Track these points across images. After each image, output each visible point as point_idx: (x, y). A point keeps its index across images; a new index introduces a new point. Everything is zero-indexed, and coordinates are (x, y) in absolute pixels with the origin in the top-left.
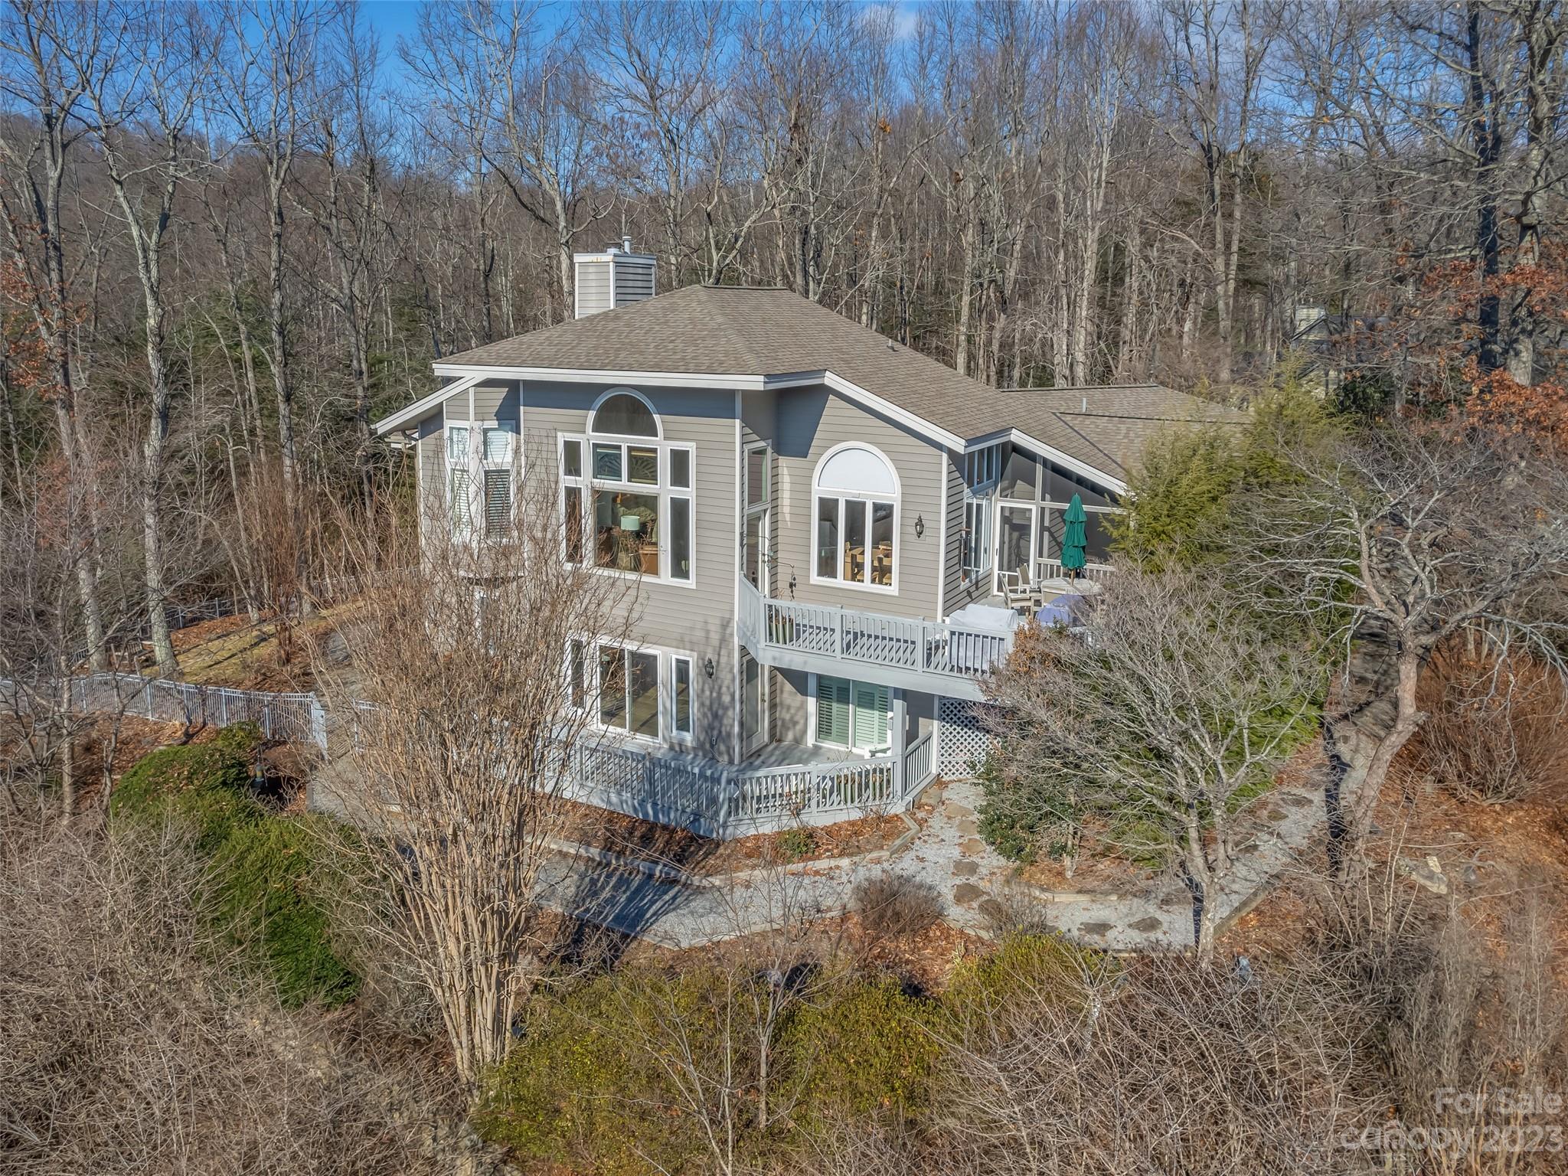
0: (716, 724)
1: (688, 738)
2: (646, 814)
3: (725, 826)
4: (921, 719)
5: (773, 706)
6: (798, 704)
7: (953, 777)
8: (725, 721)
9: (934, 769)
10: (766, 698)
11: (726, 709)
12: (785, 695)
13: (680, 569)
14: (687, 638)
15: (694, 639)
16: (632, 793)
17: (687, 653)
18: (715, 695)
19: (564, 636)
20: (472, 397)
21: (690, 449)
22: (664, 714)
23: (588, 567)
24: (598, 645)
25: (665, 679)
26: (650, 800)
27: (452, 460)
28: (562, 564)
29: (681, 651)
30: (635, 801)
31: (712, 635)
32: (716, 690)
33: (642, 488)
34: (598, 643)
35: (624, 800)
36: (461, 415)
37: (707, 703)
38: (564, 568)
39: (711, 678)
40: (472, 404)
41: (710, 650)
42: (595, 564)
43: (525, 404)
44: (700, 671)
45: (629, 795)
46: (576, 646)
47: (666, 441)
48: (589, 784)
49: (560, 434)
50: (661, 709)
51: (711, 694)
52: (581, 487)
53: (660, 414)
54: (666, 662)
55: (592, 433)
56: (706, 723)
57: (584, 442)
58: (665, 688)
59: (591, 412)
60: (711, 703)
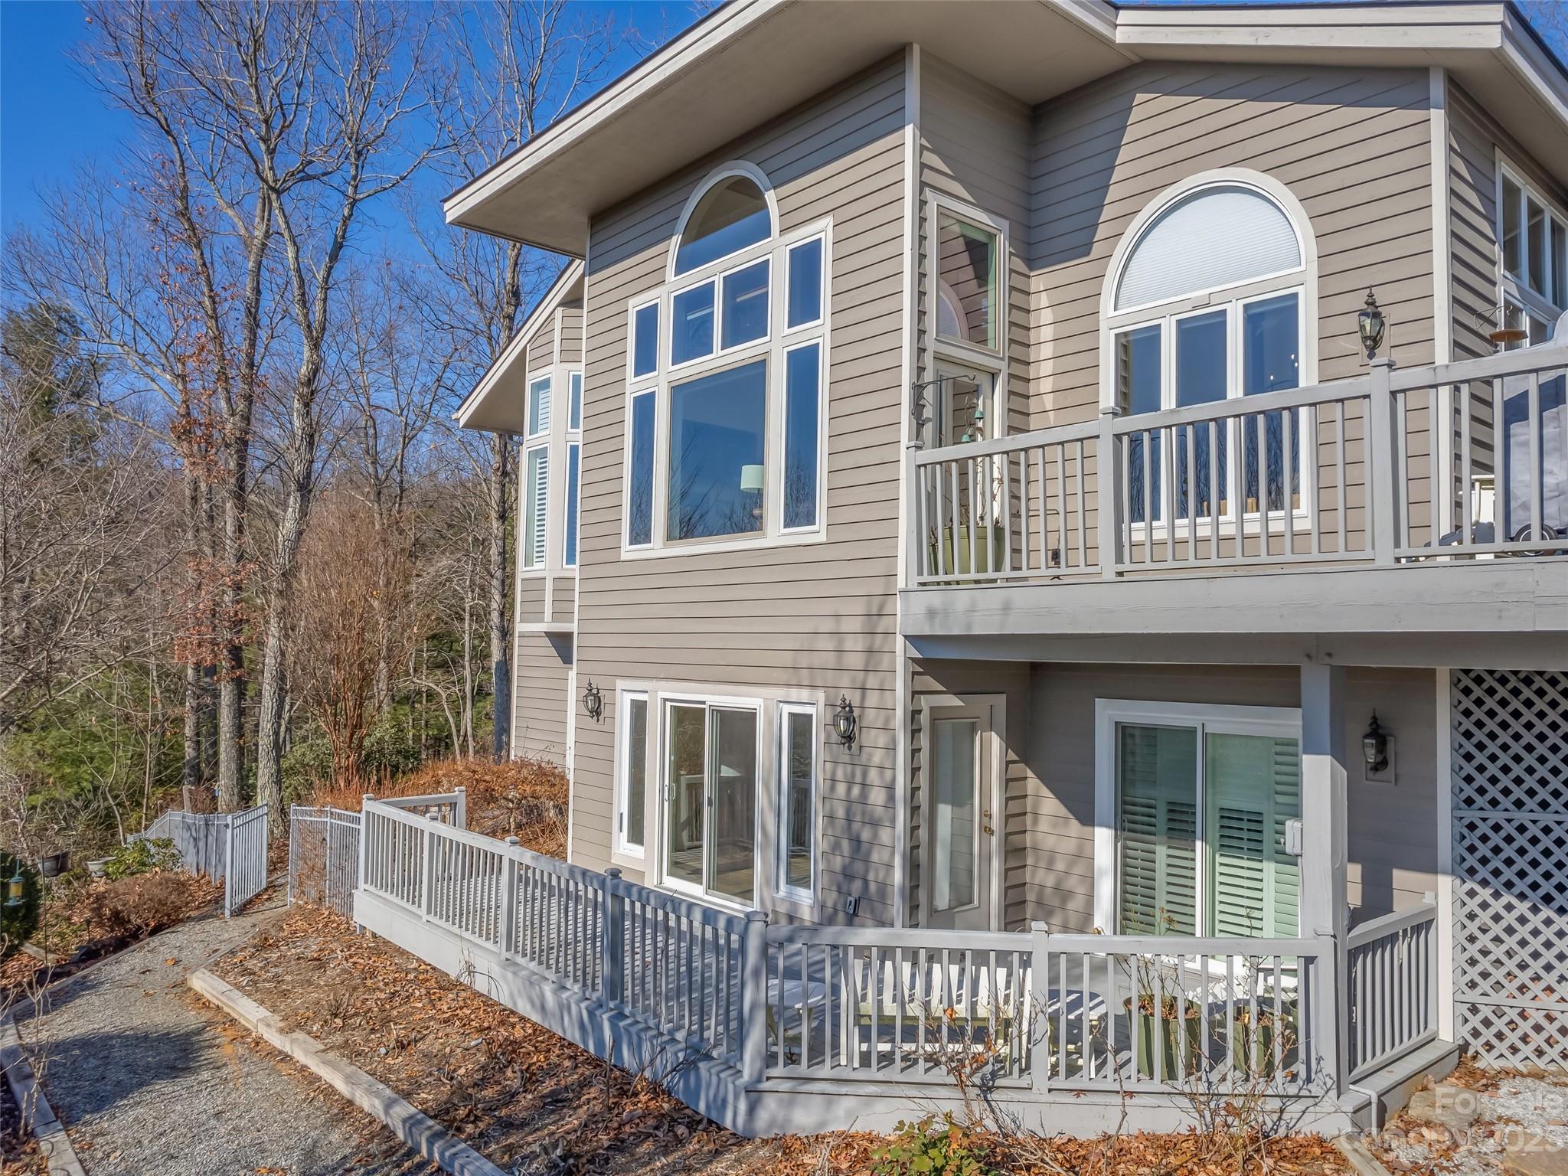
0: (859, 866)
1: (805, 897)
2: (600, 1043)
3: (754, 1094)
4: (1397, 874)
5: (1015, 852)
6: (1068, 846)
7: (1514, 1062)
8: (875, 857)
9: (1447, 1030)
10: (996, 824)
11: (875, 824)
12: (1044, 825)
13: (799, 510)
14: (804, 660)
15: (817, 660)
16: (584, 985)
17: (804, 694)
18: (856, 791)
19: (618, 691)
20: (558, 325)
21: (822, 235)
22: (764, 849)
23: (658, 547)
24: (668, 704)
25: (766, 764)
26: (612, 1005)
27: (530, 437)
28: (623, 550)
29: (794, 694)
30: (583, 1005)
31: (850, 643)
32: (858, 779)
33: (744, 352)
34: (666, 700)
35: (565, 1002)
36: (545, 360)
37: (841, 813)
38: (624, 556)
39: (850, 748)
40: (557, 336)
41: (845, 680)
42: (670, 537)
43: (591, 271)
44: (828, 736)
45: (576, 988)
46: (639, 710)
47: (783, 238)
48: (519, 959)
49: (632, 302)
50: (758, 836)
51: (849, 790)
52: (656, 389)
53: (774, 188)
54: (769, 723)
55: (674, 279)
56: (838, 862)
57: (663, 300)
58: (766, 786)
59: (674, 238)
60: (848, 811)
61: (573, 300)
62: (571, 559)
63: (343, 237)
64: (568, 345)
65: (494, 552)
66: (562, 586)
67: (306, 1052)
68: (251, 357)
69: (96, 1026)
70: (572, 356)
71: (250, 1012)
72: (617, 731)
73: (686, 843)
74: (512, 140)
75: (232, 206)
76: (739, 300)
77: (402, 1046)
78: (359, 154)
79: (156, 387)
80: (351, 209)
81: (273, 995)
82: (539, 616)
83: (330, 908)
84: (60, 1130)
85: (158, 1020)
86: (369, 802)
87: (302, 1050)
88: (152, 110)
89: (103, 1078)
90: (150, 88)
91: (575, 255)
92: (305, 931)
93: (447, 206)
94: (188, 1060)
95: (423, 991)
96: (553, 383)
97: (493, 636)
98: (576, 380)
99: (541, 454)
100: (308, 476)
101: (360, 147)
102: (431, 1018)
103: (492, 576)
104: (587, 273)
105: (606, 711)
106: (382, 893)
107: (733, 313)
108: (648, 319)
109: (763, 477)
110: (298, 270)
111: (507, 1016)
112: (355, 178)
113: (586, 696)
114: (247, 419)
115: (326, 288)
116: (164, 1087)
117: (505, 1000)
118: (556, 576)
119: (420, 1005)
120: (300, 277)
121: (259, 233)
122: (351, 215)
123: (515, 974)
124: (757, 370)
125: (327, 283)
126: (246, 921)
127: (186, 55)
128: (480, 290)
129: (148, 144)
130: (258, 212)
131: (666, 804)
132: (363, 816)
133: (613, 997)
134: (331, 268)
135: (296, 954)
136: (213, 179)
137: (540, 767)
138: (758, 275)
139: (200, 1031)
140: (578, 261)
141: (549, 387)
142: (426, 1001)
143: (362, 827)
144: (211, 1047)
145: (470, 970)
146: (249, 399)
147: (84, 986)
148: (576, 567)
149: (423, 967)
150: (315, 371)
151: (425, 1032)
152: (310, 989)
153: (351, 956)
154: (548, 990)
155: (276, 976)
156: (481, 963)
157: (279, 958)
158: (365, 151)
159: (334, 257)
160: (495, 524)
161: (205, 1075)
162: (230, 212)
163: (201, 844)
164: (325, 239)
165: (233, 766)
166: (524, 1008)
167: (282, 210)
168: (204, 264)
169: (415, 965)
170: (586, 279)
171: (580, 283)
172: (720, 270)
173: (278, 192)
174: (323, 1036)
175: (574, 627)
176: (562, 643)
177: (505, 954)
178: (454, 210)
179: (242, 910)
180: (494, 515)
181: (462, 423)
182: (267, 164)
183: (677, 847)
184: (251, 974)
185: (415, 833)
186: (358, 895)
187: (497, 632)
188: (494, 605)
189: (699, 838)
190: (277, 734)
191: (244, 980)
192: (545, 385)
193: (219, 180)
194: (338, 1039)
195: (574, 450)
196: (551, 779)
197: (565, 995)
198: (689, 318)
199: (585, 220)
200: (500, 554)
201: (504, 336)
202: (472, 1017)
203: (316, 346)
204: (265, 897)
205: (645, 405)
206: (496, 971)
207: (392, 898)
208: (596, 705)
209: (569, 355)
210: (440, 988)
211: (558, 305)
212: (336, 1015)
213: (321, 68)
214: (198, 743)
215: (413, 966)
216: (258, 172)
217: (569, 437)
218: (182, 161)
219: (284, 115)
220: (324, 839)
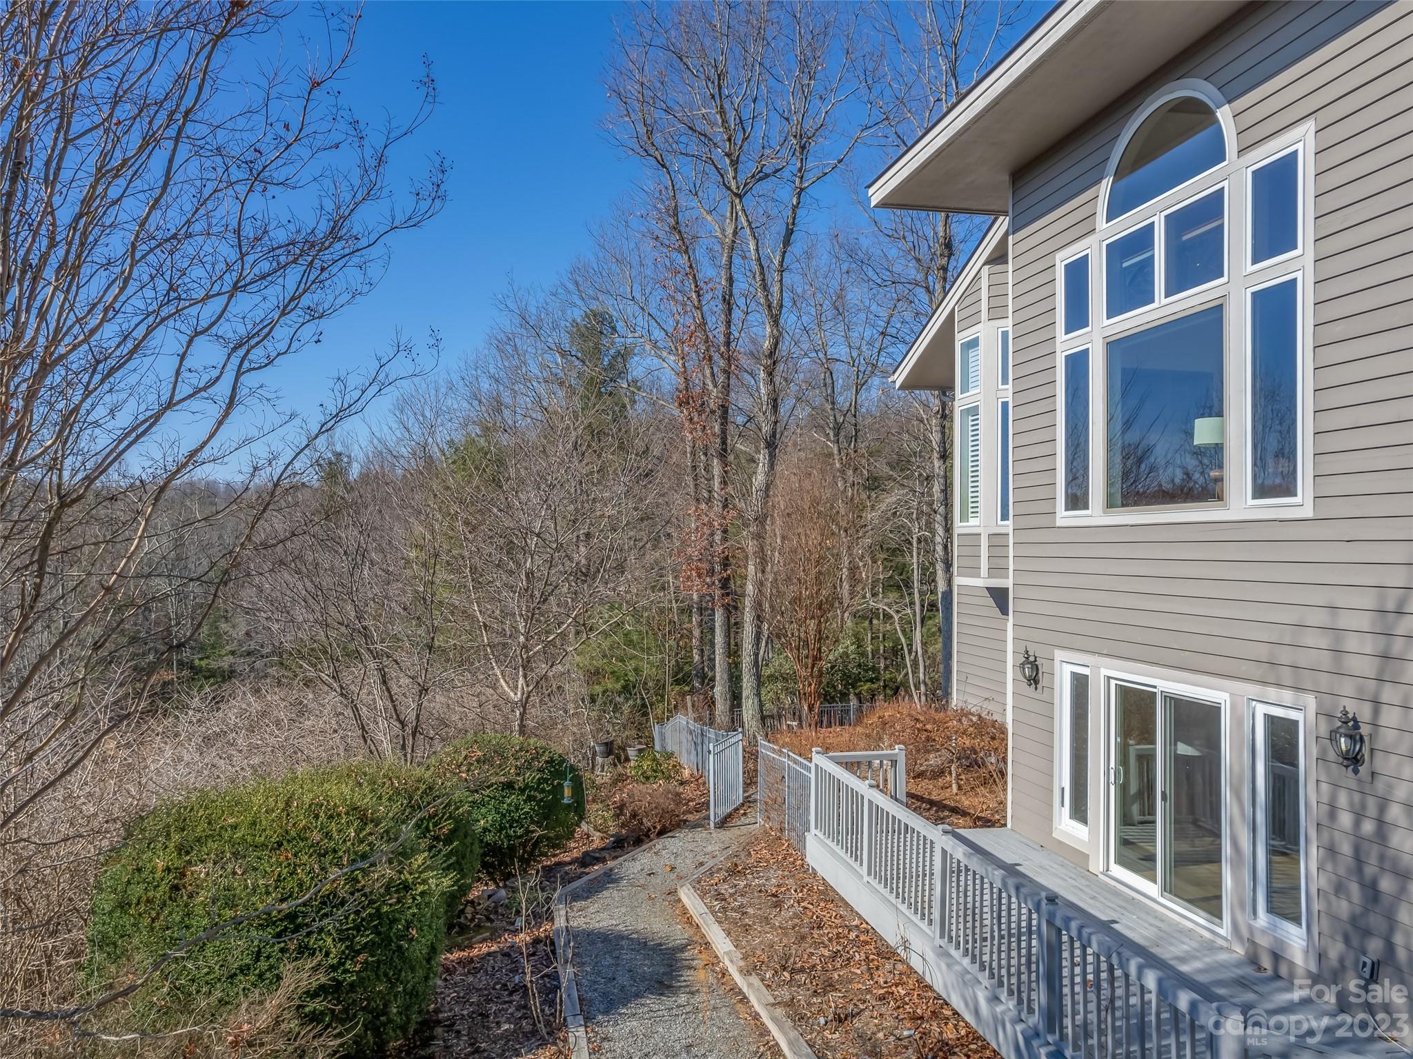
0: (1377, 920)
1: (1295, 938)
14: (1285, 656)
15: (1304, 659)
16: (1020, 1002)
17: (1287, 696)
18: (1368, 827)
19: (1057, 662)
20: (984, 283)
21: (1300, 146)
22: (1237, 863)
23: (1096, 514)
24: (1113, 682)
25: (1236, 768)
26: (1050, 1039)
27: (961, 396)
28: (1058, 515)
29: (1272, 693)
30: (1019, 1028)
31: (1351, 643)
32: (1372, 810)
33: (1194, 298)
34: (1109, 678)
35: (999, 1016)
36: (974, 319)
37: (1346, 848)
38: (1059, 523)
39: (1356, 772)
40: (984, 294)
41: (1347, 687)
42: (1110, 504)
43: (1015, 228)
44: (1323, 751)
45: (1012, 1004)
46: (1080, 685)
47: (1242, 159)
48: (953, 952)
49: (1059, 256)
50: (1227, 849)
51: (1357, 824)
52: (1089, 346)
53: (1229, 102)
54: (1238, 722)
55: (1105, 226)
56: (1343, 908)
57: (1095, 250)
58: (1237, 793)
59: (1104, 182)
60: (1357, 850)
61: (999, 257)
62: (1005, 517)
63: (793, 224)
64: (994, 302)
65: (936, 488)
66: (998, 541)
67: (759, 1000)
68: (728, 335)
69: (614, 922)
70: (999, 312)
71: (721, 942)
72: (1056, 702)
73: (1137, 817)
74: (938, 100)
75: (710, 212)
76: (1185, 238)
77: (840, 1020)
78: (803, 148)
79: (666, 365)
80: (799, 198)
81: (738, 928)
82: (974, 571)
83: (789, 840)
84: (581, 1025)
85: (656, 927)
86: (817, 756)
87: (758, 998)
88: (652, 151)
89: (614, 979)
90: (650, 133)
91: (997, 213)
92: (767, 861)
93: (871, 191)
94: (672, 978)
95: (863, 956)
96: (981, 342)
97: (938, 567)
98: (1005, 334)
99: (974, 411)
100: (774, 435)
101: (803, 142)
102: (869, 991)
103: (935, 512)
104: (1010, 231)
105: (1044, 681)
106: (829, 842)
107: (1177, 253)
108: (1077, 272)
109: (1222, 431)
110: (759, 259)
111: (940, 1009)
112: (800, 170)
113: (1023, 664)
114: (727, 388)
115: (781, 271)
116: (651, 1001)
117: (939, 987)
118: (991, 533)
119: (859, 972)
120: (761, 265)
121: (730, 231)
122: (798, 203)
123: (949, 966)
124: (1214, 316)
125: (782, 266)
126: (725, 835)
127: (670, 104)
128: (916, 244)
129: (650, 179)
130: (728, 214)
131: (1112, 788)
132: (812, 766)
133: (1051, 1030)
134: (785, 252)
135: (759, 885)
136: (696, 194)
137: (980, 717)
138: (1212, 206)
139: (683, 948)
140: (1001, 218)
141: (977, 345)
142: (864, 968)
143: (813, 776)
144: (690, 968)
145: (905, 944)
146: (727, 373)
147: (610, 878)
148: (1010, 523)
149: (864, 925)
150: (776, 344)
151: (862, 1007)
152: (767, 928)
153: (803, 900)
154: (982, 997)
155: (742, 906)
156: (917, 943)
157: (745, 887)
158: (807, 144)
159: (787, 242)
160: (937, 463)
161: (683, 999)
162: (709, 218)
163: (699, 748)
164: (778, 228)
165: (725, 676)
166: (957, 1002)
167: (744, 210)
168: (691, 267)
169: (856, 922)
170: (1010, 238)
171: (1003, 241)
172: (1160, 208)
173: (740, 196)
174: (774, 986)
175: (1009, 583)
176: (1000, 597)
177: (938, 941)
178: (877, 194)
179: (723, 823)
180: (936, 455)
181: (898, 385)
182: (731, 174)
183: (1125, 819)
184: (722, 900)
185: (856, 797)
186: (809, 838)
187: (942, 564)
188: (938, 539)
189: (1152, 812)
190: (756, 655)
191: (717, 905)
192: (973, 344)
193: (700, 194)
194: (785, 994)
195: (1005, 405)
196: (993, 732)
197: (999, 1009)
198: (1125, 265)
199: (1006, 178)
200: (942, 491)
201: (938, 287)
202: (907, 999)
203: (776, 321)
204: (742, 812)
205: (1078, 364)
206: (930, 956)
207: (837, 849)
208: (1033, 673)
209: (997, 312)
210: (878, 955)
211: (984, 264)
212: (784, 968)
213: (772, 82)
214: (702, 651)
215: (854, 923)
216: (724, 184)
217: (1000, 394)
218: (673, 186)
219: (743, 129)
220: (783, 777)
